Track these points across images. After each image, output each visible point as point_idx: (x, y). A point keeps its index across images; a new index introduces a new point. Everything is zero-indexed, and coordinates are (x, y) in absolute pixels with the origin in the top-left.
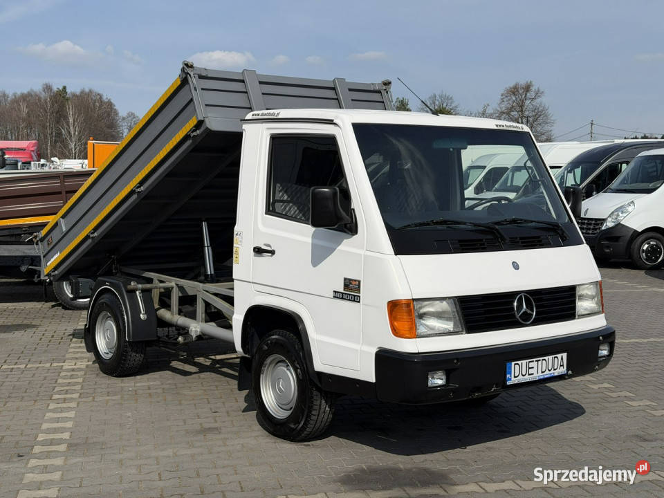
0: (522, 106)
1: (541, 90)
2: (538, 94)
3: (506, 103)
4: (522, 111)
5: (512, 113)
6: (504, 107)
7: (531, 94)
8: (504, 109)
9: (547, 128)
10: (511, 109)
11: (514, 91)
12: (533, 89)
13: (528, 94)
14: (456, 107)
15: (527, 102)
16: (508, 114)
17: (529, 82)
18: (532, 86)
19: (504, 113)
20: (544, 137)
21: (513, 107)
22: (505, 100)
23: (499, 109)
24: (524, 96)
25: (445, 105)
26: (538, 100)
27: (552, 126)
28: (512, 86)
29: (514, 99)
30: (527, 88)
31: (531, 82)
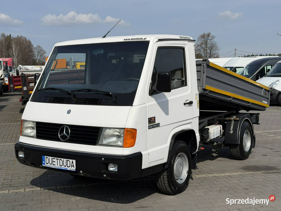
0: (206, 43)
1: (214, 36)
2: (213, 37)
4: (206, 45)
5: (202, 46)
6: (199, 43)
7: (210, 38)
9: (217, 51)
10: (202, 44)
11: (203, 36)
12: (211, 35)
13: (209, 38)
15: (209, 41)
16: (201, 46)
17: (209, 33)
18: (211, 34)
19: (198, 45)
20: (216, 56)
21: (203, 43)
22: (199, 40)
24: (207, 38)
26: (213, 40)
27: (219, 51)
28: (202, 34)
29: (203, 39)
30: (209, 35)
31: (210, 33)
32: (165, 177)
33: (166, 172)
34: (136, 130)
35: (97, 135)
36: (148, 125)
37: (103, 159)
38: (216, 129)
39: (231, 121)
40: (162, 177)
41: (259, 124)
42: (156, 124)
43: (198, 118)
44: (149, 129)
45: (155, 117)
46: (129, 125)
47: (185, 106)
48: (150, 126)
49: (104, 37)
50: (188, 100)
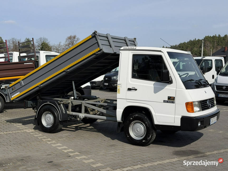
1: (79, 38)
3: (67, 42)
4: (73, 44)
5: (70, 45)
6: (67, 43)
7: (76, 39)
8: (67, 44)
10: (69, 44)
11: (70, 38)
12: (76, 38)
13: (75, 39)
14: (49, 42)
15: (75, 42)
16: (68, 45)
17: (75, 35)
18: (76, 37)
19: (67, 45)
21: (70, 43)
22: (67, 41)
23: (65, 44)
24: (73, 40)
25: (45, 41)
28: (69, 36)
29: (70, 40)
30: (74, 37)
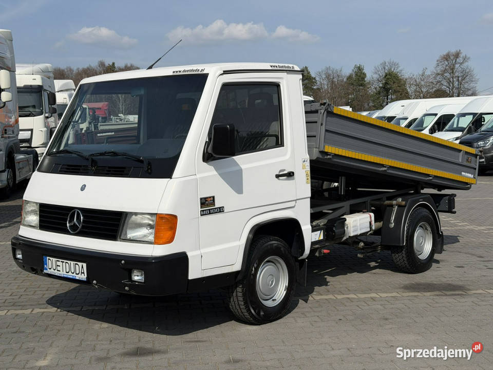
0: (453, 69)
2: (465, 59)
3: (440, 67)
4: (453, 72)
5: (446, 75)
6: (439, 70)
7: (460, 60)
8: (439, 71)
9: (472, 85)
10: (445, 71)
11: (447, 58)
12: (461, 56)
13: (458, 60)
14: (401, 71)
15: (457, 66)
16: (442, 75)
17: (458, 51)
18: (461, 53)
19: (439, 74)
20: (470, 92)
21: (446, 69)
22: (440, 64)
23: (435, 71)
24: (454, 61)
25: (392, 69)
26: (466, 64)
27: (476, 83)
28: (445, 54)
29: (447, 63)
30: (457, 55)
31: (460, 51)
32: (240, 294)
33: (241, 286)
34: (175, 217)
35: (118, 226)
36: (200, 210)
37: (123, 262)
38: (360, 219)
39: (392, 206)
40: (234, 294)
41: (455, 213)
42: (216, 208)
43: (309, 199)
44: (201, 215)
45: (214, 197)
46: (165, 209)
47: (279, 179)
48: (203, 211)
49: (150, 68)
50: (284, 170)
